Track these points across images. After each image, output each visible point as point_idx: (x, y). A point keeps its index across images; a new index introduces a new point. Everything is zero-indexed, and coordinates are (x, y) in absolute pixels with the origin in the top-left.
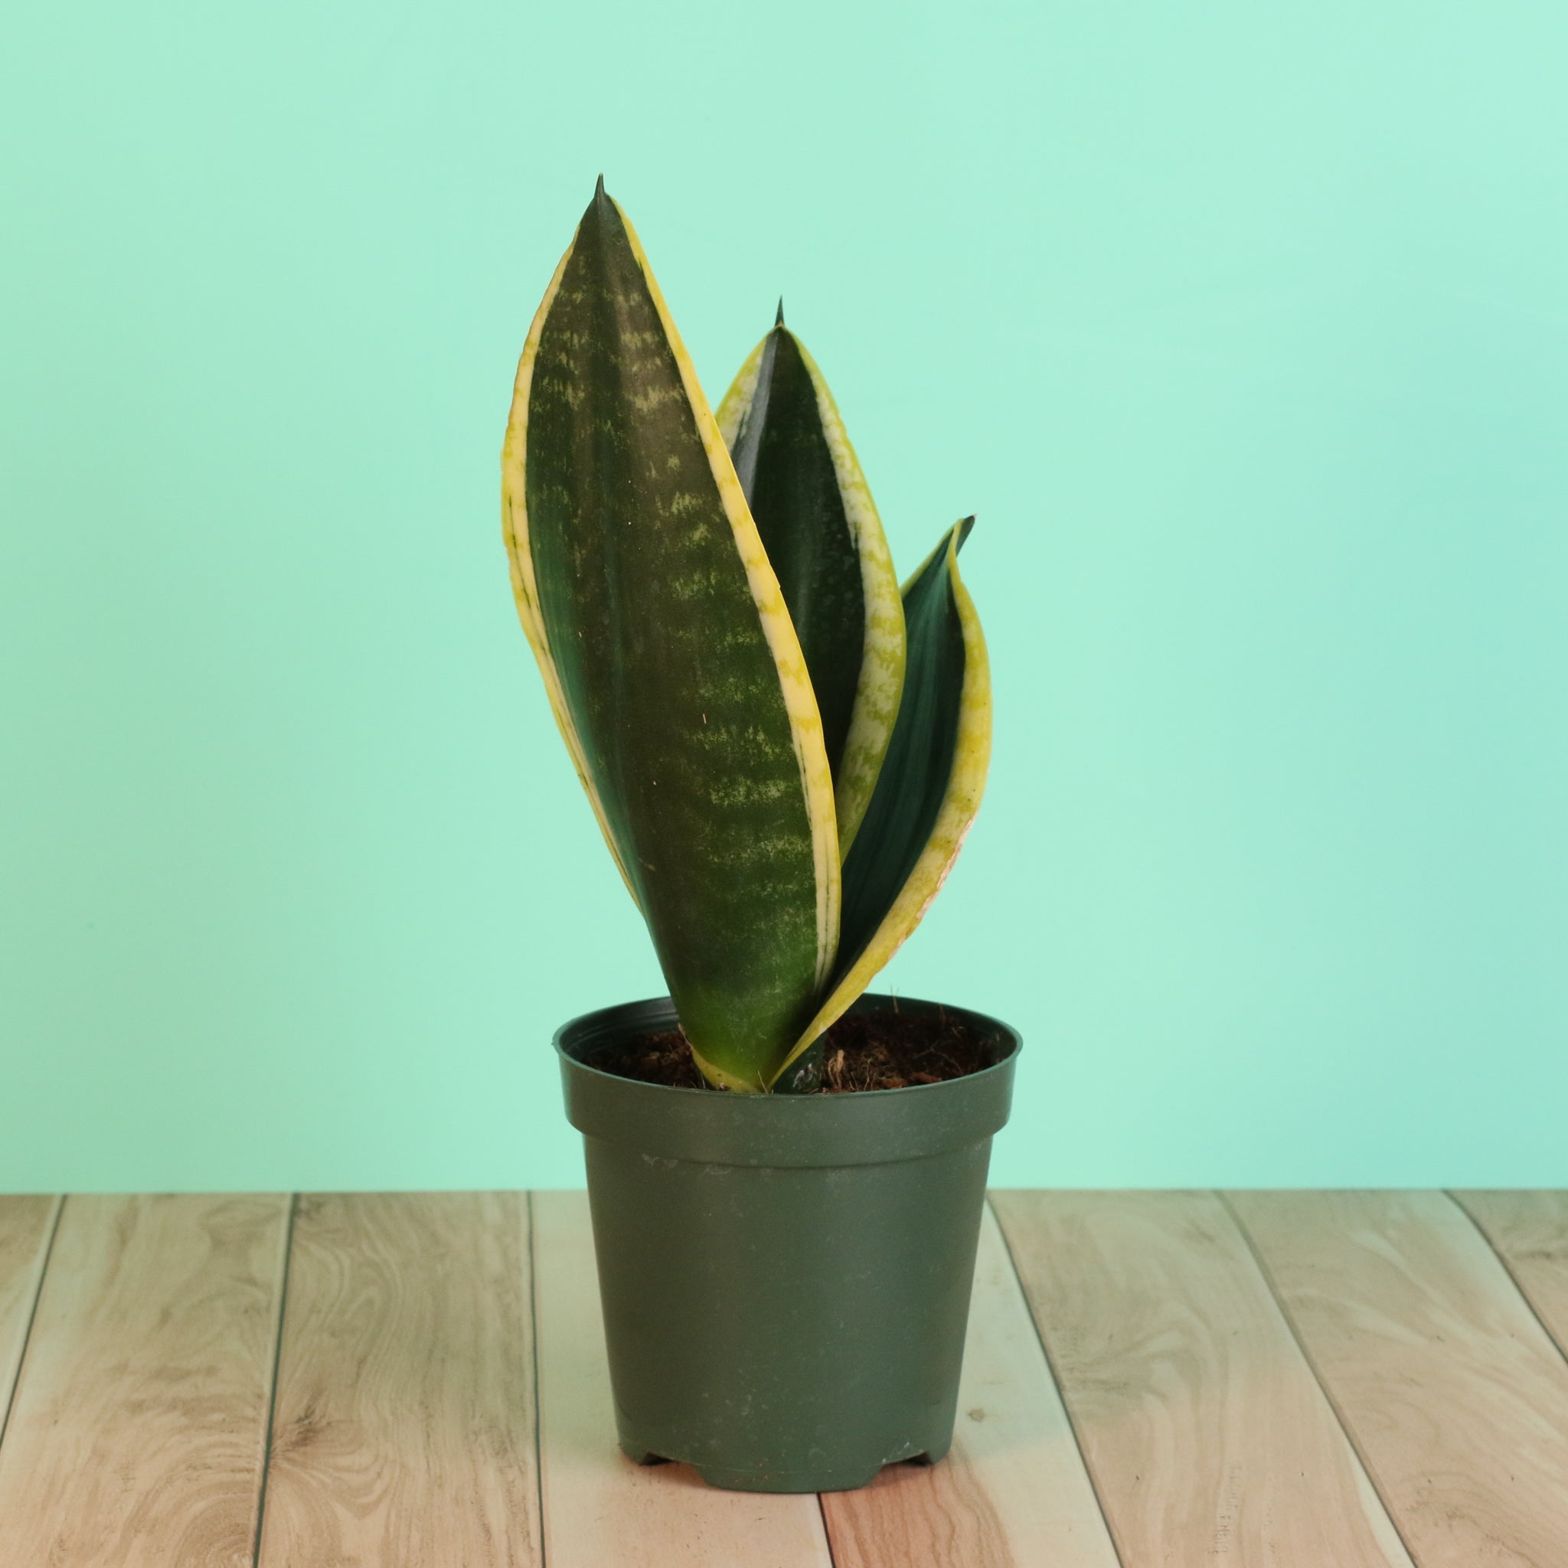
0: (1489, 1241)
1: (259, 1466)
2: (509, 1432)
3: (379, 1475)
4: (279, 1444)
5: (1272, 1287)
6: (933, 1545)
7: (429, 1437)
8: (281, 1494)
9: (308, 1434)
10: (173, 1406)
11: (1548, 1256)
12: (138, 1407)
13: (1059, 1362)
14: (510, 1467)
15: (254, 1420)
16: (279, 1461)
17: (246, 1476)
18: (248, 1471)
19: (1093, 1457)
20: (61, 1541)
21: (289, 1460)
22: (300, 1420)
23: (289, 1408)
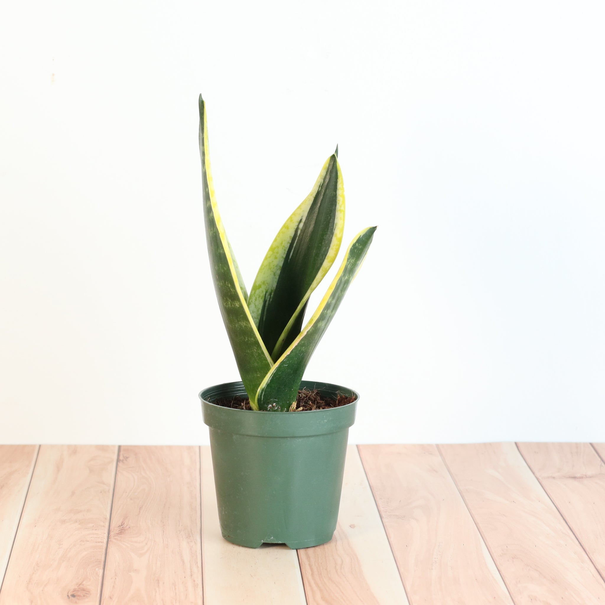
0: (534, 473)
1: (105, 541)
2: (191, 530)
3: (146, 544)
4: (112, 534)
5: (457, 486)
6: (335, 567)
7: (164, 532)
8: (112, 550)
9: (122, 530)
10: (76, 521)
11: (554, 478)
12: (63, 522)
13: (381, 509)
14: (191, 541)
15: (104, 526)
16: (112, 539)
17: (101, 544)
18: (102, 542)
19: (392, 540)
20: (38, 564)
21: (115, 539)
22: (119, 526)
23: (115, 523)
